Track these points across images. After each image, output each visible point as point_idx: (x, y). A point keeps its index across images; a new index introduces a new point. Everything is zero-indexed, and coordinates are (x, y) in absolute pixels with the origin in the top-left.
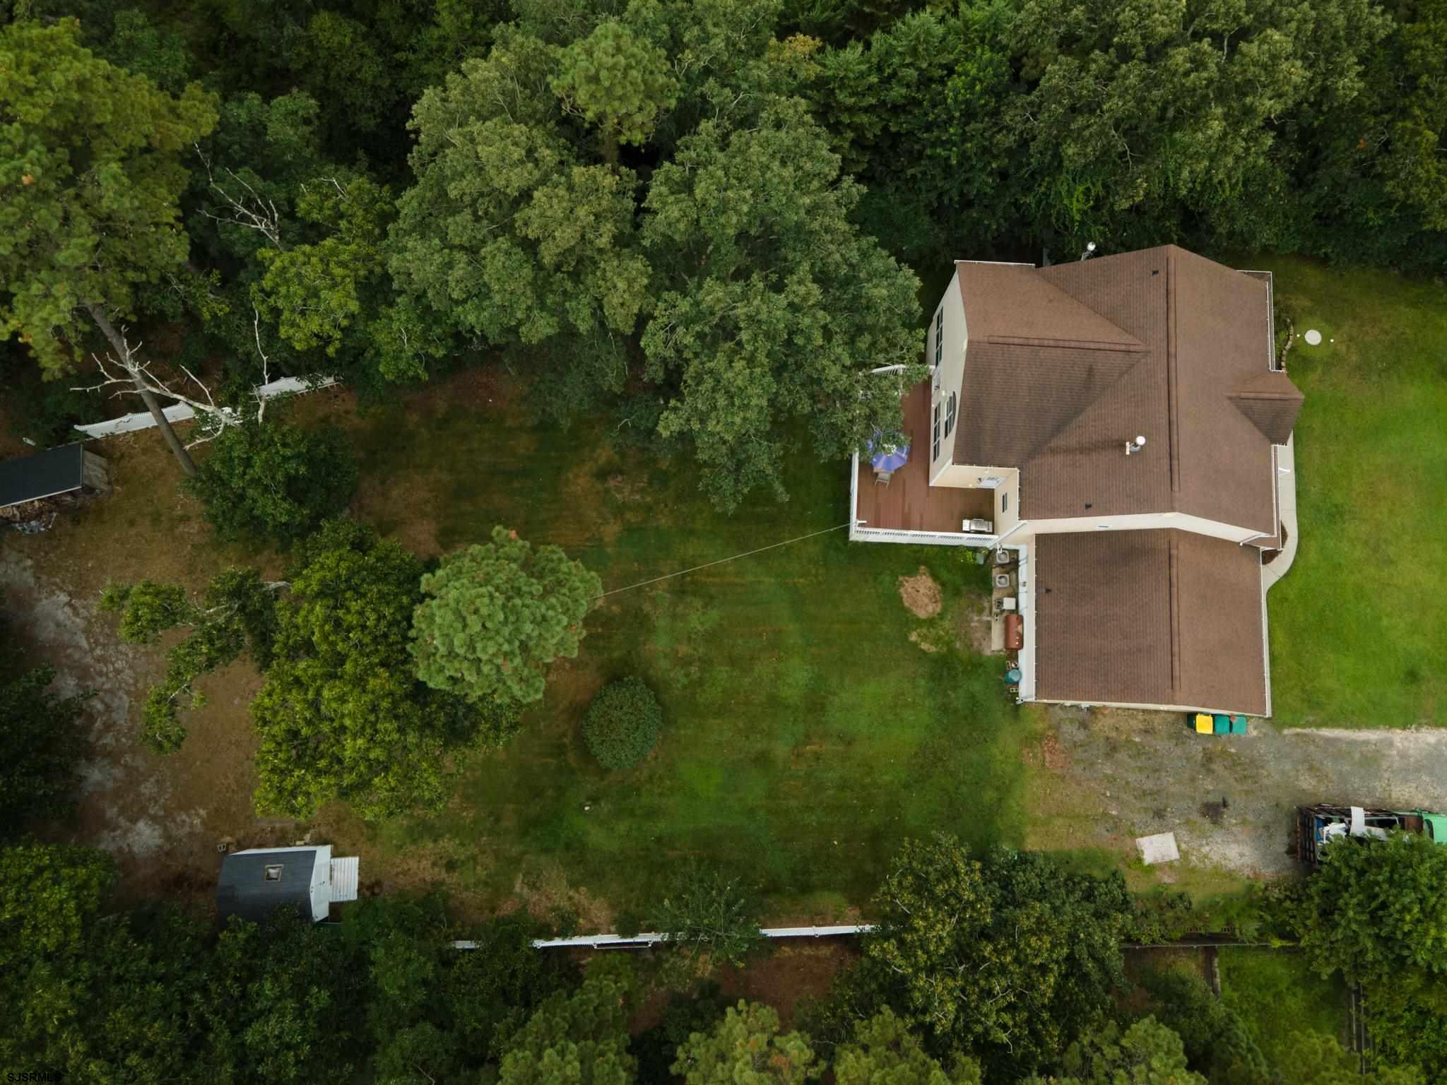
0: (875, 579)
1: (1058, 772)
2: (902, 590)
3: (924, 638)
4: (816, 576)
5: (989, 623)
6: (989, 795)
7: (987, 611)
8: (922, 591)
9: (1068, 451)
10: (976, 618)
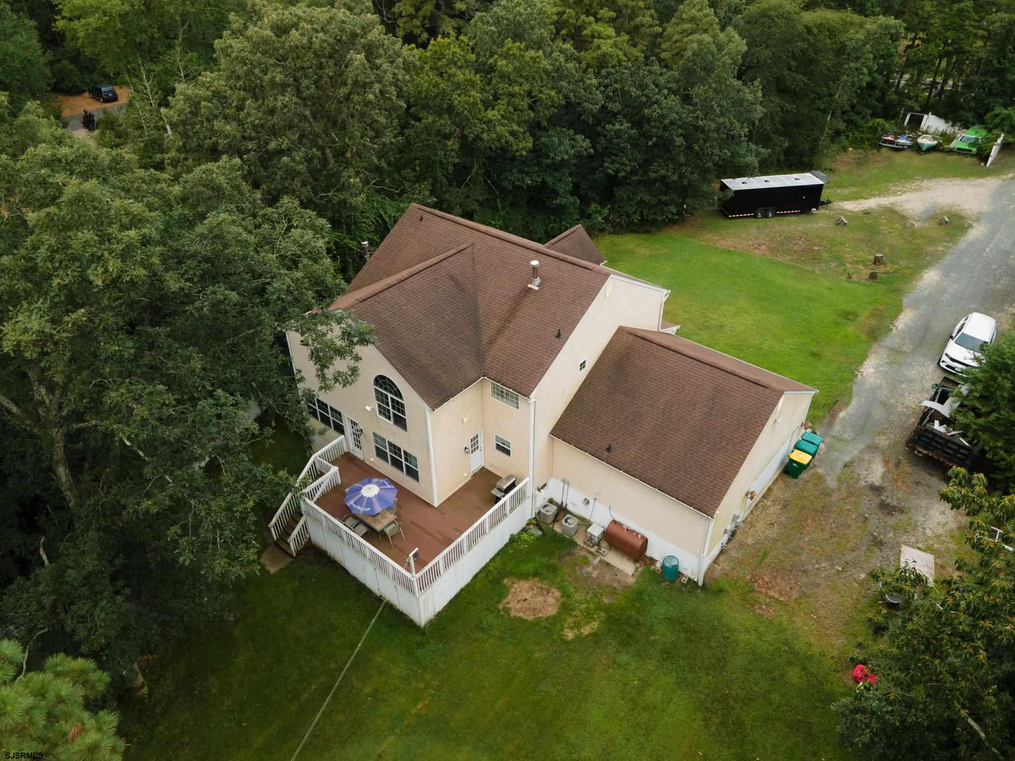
0: (482, 630)
1: (795, 594)
2: (513, 614)
3: (577, 625)
4: (428, 686)
5: (601, 561)
6: (794, 675)
7: (590, 557)
8: (528, 596)
9: (500, 332)
10: (590, 569)
